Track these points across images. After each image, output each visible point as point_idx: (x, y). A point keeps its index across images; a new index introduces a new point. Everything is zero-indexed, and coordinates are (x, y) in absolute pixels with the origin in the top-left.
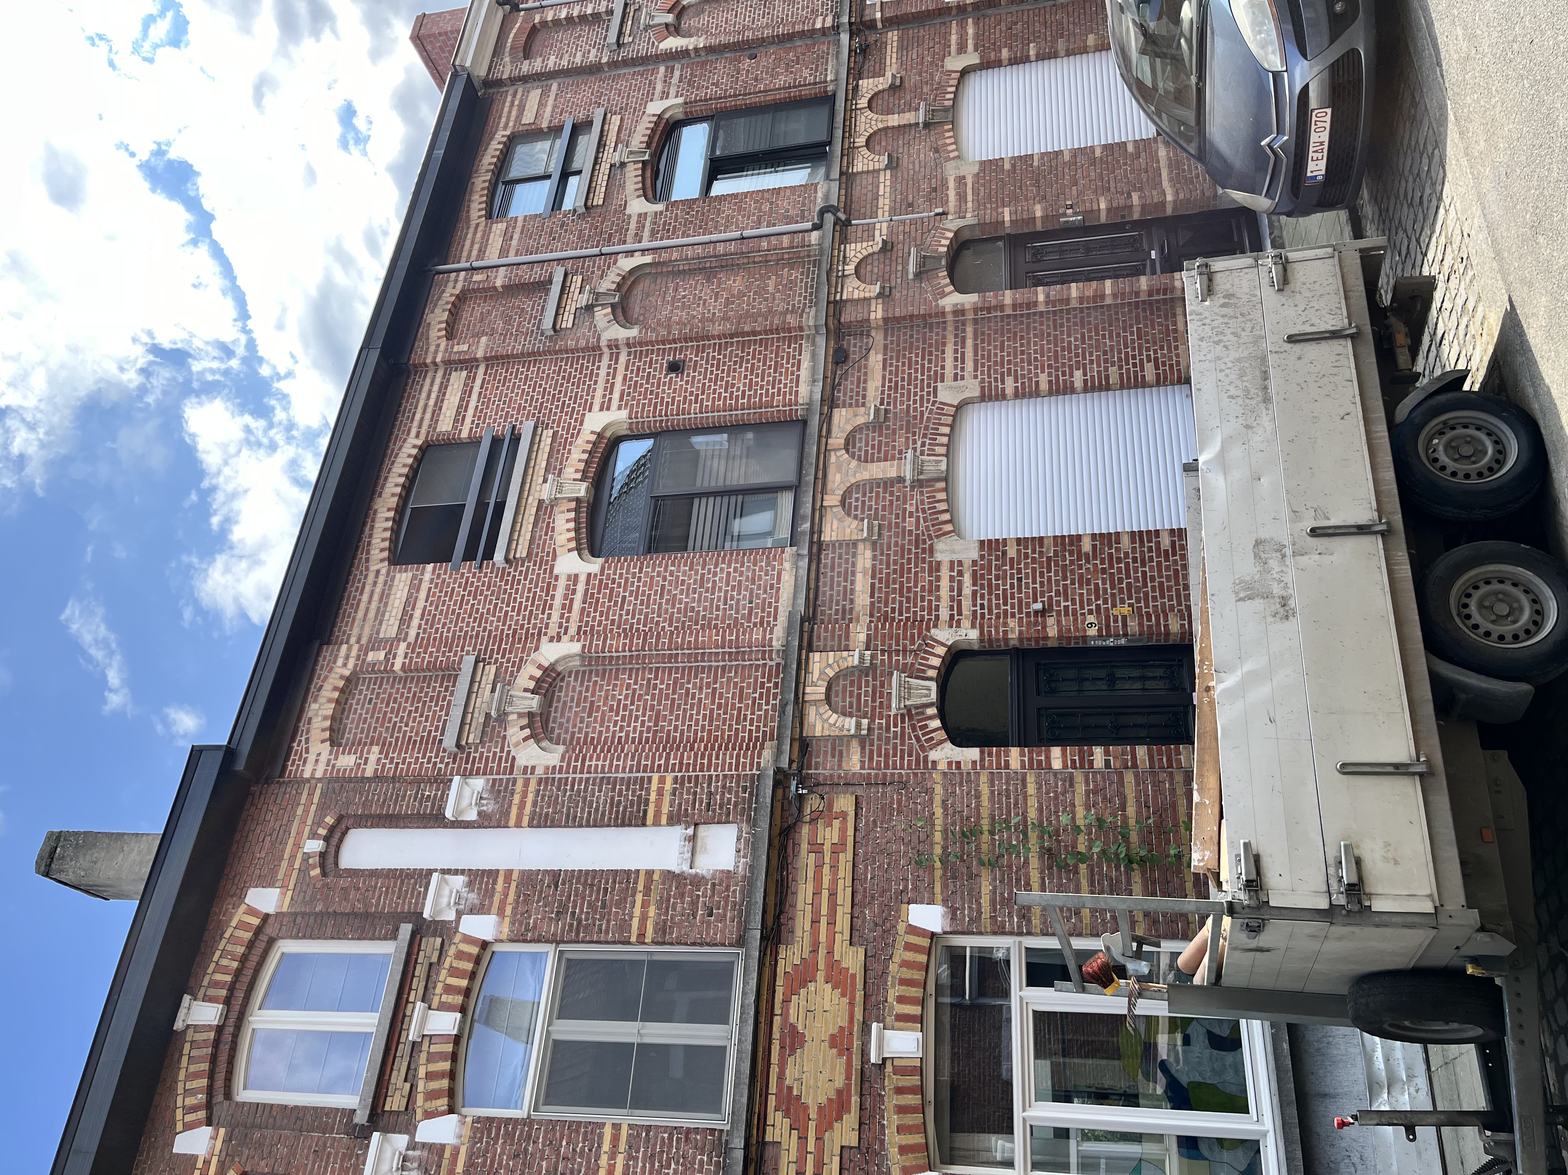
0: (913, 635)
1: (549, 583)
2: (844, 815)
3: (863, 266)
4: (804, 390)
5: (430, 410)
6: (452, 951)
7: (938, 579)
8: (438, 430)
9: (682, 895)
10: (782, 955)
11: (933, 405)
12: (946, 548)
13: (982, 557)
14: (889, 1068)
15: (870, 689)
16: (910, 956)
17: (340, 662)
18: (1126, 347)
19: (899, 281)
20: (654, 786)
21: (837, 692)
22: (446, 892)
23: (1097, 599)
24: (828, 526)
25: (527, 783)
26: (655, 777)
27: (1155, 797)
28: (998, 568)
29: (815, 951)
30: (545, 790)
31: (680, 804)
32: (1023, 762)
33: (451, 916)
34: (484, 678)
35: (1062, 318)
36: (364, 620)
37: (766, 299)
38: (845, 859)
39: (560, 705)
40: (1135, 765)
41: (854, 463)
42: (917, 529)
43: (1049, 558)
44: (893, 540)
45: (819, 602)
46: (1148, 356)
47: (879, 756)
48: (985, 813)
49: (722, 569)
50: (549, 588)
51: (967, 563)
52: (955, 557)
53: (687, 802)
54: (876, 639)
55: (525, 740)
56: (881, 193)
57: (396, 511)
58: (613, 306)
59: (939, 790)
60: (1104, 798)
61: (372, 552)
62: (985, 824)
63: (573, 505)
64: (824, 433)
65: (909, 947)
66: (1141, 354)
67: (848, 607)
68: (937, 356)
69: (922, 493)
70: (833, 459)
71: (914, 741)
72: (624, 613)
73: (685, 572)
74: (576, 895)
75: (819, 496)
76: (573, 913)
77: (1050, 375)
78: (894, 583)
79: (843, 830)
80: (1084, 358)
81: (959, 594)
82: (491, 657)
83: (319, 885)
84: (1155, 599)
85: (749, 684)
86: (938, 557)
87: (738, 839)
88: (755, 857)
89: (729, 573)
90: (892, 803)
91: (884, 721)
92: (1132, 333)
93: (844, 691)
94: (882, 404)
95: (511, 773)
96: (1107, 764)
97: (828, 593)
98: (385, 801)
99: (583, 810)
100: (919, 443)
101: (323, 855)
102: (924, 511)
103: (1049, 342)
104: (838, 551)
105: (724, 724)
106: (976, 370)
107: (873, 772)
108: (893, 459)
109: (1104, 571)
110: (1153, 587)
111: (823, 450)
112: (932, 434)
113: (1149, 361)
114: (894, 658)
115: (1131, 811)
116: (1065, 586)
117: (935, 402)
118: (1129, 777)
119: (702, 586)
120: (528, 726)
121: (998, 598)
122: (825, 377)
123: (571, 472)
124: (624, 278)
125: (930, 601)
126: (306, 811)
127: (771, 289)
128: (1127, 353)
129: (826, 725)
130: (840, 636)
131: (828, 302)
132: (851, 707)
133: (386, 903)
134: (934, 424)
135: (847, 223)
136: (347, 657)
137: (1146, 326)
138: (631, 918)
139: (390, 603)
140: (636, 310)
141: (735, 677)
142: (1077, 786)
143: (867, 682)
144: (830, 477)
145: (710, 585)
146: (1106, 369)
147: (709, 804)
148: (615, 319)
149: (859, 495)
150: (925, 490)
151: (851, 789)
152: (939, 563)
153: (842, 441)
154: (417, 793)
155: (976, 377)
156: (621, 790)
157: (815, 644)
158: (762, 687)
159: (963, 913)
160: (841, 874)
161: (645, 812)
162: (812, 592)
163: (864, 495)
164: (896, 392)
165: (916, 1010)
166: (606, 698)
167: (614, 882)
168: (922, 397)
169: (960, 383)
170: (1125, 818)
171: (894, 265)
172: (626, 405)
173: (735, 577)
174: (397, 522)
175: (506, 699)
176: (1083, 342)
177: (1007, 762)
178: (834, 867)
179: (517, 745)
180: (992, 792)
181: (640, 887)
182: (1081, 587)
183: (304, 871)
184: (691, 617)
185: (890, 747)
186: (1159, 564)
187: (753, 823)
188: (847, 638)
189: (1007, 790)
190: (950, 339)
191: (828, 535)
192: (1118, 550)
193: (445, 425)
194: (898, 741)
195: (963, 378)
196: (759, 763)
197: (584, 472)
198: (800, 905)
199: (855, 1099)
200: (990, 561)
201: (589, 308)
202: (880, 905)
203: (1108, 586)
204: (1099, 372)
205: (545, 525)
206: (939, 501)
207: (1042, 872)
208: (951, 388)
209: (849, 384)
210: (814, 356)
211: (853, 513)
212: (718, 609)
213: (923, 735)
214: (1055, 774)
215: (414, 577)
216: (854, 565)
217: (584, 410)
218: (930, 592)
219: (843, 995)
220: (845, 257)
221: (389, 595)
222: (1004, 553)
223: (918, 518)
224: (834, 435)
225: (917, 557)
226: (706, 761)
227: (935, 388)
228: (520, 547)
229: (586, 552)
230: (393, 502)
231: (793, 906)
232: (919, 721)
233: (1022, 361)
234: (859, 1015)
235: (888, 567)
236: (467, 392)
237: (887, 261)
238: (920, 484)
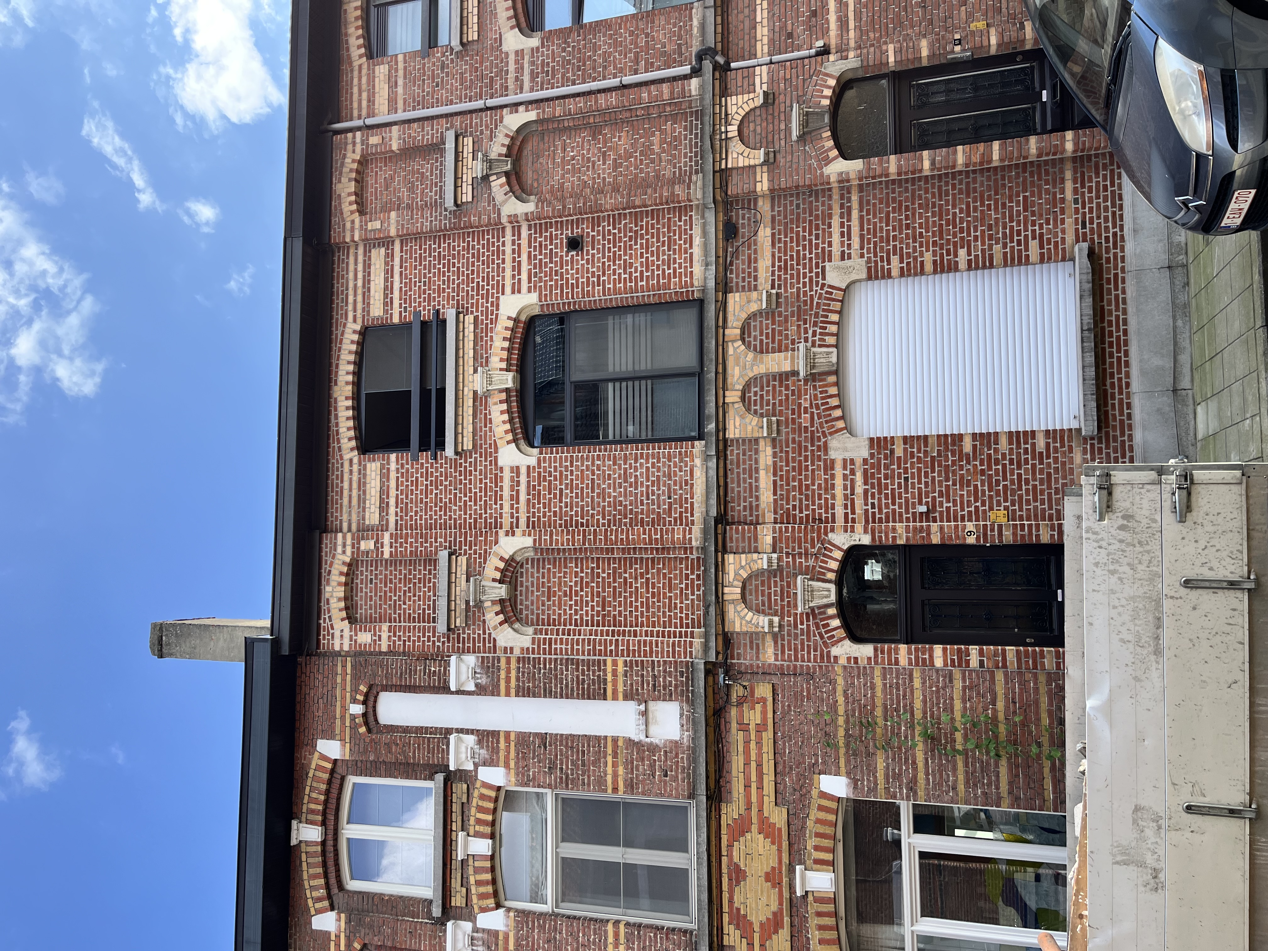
0: (813, 539)
1: (496, 475)
2: (763, 700)
3: (746, 124)
4: (698, 270)
5: (360, 291)
6: (476, 794)
7: (833, 477)
8: (371, 315)
9: (643, 760)
10: (724, 811)
11: (822, 289)
12: (839, 445)
13: (872, 455)
14: (810, 898)
15: (779, 589)
16: (822, 815)
17: (339, 549)
18: (1011, 221)
19: (783, 142)
20: (609, 668)
21: (751, 590)
22: (463, 749)
23: (976, 501)
24: (732, 422)
25: (508, 660)
26: (609, 660)
27: (1021, 694)
28: (887, 467)
29: (749, 808)
30: (524, 667)
31: (632, 685)
32: (910, 659)
33: (470, 767)
34: (459, 569)
35: (947, 184)
36: (350, 507)
37: (653, 161)
38: (768, 736)
39: (524, 589)
40: (1005, 666)
41: (751, 355)
42: (812, 426)
43: (933, 458)
44: (791, 436)
45: (729, 499)
46: (1034, 231)
47: (790, 650)
48: (879, 702)
49: (641, 464)
50: (497, 479)
51: (859, 462)
52: (848, 455)
53: (637, 683)
54: (781, 542)
55: (501, 624)
56: (759, 19)
57: (353, 399)
58: (507, 174)
59: (840, 681)
60: (978, 694)
61: (342, 441)
62: (879, 712)
63: (503, 396)
64: (721, 324)
65: (821, 808)
66: (1026, 230)
67: (754, 504)
68: (824, 230)
69: (815, 386)
70: (731, 351)
71: (818, 638)
72: (563, 505)
73: (609, 466)
74: (561, 755)
75: (721, 392)
76: (561, 769)
77: (934, 253)
78: (794, 481)
79: (764, 713)
80: (969, 234)
81: (852, 494)
82: (460, 549)
83: (368, 740)
84: (1028, 502)
85: (676, 575)
86: (833, 454)
87: (681, 715)
88: (695, 731)
89: (647, 468)
90: (802, 691)
91: (792, 619)
92: (1018, 205)
93: (757, 591)
94: (773, 287)
95: (495, 652)
96: (981, 663)
97: (736, 489)
98: (401, 674)
99: (556, 686)
100: (810, 332)
101: (365, 715)
102: (818, 408)
103: (934, 215)
104: (741, 448)
105: (659, 611)
106: (862, 248)
107: (785, 664)
108: (787, 350)
109: (983, 472)
110: (1027, 490)
111: (721, 342)
112: (822, 322)
113: (1034, 238)
114: (798, 560)
115: (1000, 705)
116: (947, 487)
117: (823, 285)
118: (1000, 676)
119: (626, 481)
120: (502, 612)
121: (886, 498)
122: (717, 257)
123: (497, 361)
124: (512, 138)
125: (826, 499)
126: (344, 680)
127: (656, 148)
128: (1012, 228)
129: (744, 622)
130: (750, 538)
131: (714, 172)
132: (763, 605)
133: (421, 757)
134: (824, 310)
135: (726, 68)
136: (344, 545)
137: (1033, 195)
138: (606, 775)
139: (368, 492)
140: (529, 176)
141: (664, 568)
142: (955, 682)
143: (775, 582)
144: (729, 371)
145: (633, 480)
146: (991, 247)
147: (654, 685)
148: (511, 191)
149: (757, 389)
150: (818, 384)
151: (768, 677)
152: (833, 461)
153: (738, 331)
154: (425, 668)
155: (862, 256)
156: (583, 670)
157: (729, 545)
158: (687, 579)
159: (862, 783)
160: (765, 749)
161: (605, 689)
162: (721, 488)
163: (762, 389)
164: (786, 273)
165: (828, 857)
166: (560, 584)
167: (589, 746)
168: (811, 279)
169: (847, 263)
170: (995, 711)
171: (776, 123)
172: (535, 287)
173: (653, 473)
174: (356, 408)
175: (480, 590)
176: (968, 215)
177: (897, 659)
178: (759, 743)
179: (495, 628)
180: (885, 685)
181: (609, 751)
182: (962, 489)
183: (354, 728)
184: (620, 511)
185: (798, 642)
186: (1034, 465)
187: (691, 703)
188: (756, 540)
189: (897, 683)
190: (836, 210)
191: (731, 434)
192: (996, 451)
193: (377, 310)
194: (805, 637)
195: (849, 257)
196: (691, 652)
197: (508, 360)
198: (734, 773)
199: (786, 919)
200: (879, 460)
201: (485, 178)
202: (798, 774)
203: (986, 488)
204: (983, 251)
205: (483, 416)
206: (831, 396)
207: (926, 754)
208: (838, 268)
209: (740, 264)
210: (705, 234)
211: (753, 408)
212: (642, 504)
213: (826, 632)
214: (937, 671)
215: (382, 467)
216: (757, 462)
217: (498, 293)
218: (826, 490)
219: (773, 843)
220: (727, 115)
221: (365, 483)
222: (892, 452)
223: (812, 413)
224: (730, 324)
225: (813, 455)
226: (648, 649)
227: (824, 268)
228: (465, 439)
229: (522, 442)
230: (348, 390)
231: (729, 772)
232: (822, 620)
233: (907, 237)
234: (785, 859)
235: (787, 465)
236: (389, 273)
237: (770, 117)
238: (813, 377)
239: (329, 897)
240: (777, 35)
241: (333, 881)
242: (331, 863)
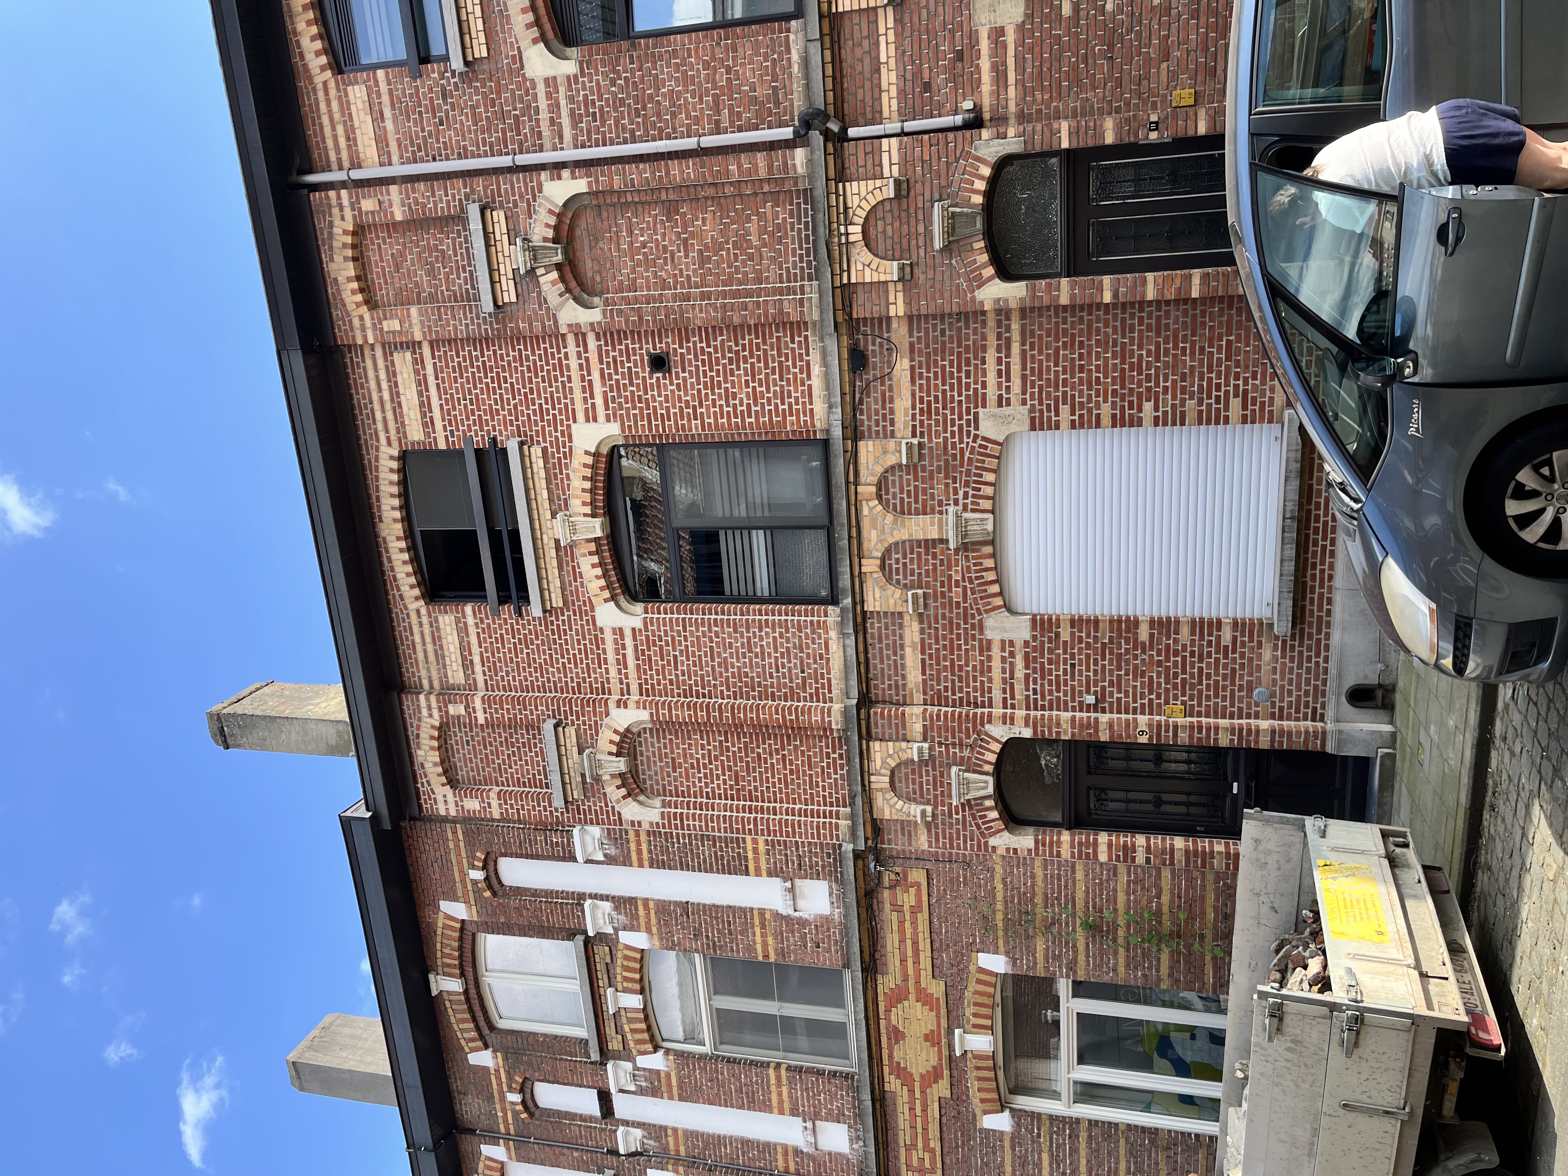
0: (967, 729)
1: (596, 636)
2: (918, 885)
3: (872, 222)
4: (819, 407)
5: (388, 406)
6: (619, 954)
7: (989, 658)
8: (410, 438)
9: (793, 932)
10: (880, 981)
11: (974, 441)
12: (996, 625)
13: (1034, 638)
14: (969, 1055)
15: (931, 779)
16: (981, 988)
17: (425, 712)
18: (1210, 371)
19: (922, 252)
20: (749, 845)
21: (900, 778)
22: (600, 915)
23: (1150, 693)
24: (870, 593)
25: (637, 834)
26: (748, 838)
27: (1187, 891)
28: (1051, 651)
29: (905, 979)
30: (655, 840)
31: (775, 863)
32: (1073, 853)
33: (610, 931)
34: (568, 741)
35: (1132, 316)
36: (427, 663)
37: (751, 258)
38: (923, 917)
39: (645, 759)
40: (1172, 863)
41: (890, 518)
42: (965, 601)
43: (1104, 645)
44: (940, 611)
45: (871, 676)
46: (1236, 387)
47: (945, 838)
48: (1039, 890)
49: (767, 633)
50: (598, 641)
51: (1019, 644)
52: (1007, 636)
53: (781, 862)
54: (932, 730)
55: (624, 797)
57: (406, 538)
58: (558, 267)
59: (999, 870)
60: (1143, 888)
61: (402, 588)
62: (1039, 900)
63: (592, 547)
64: (852, 479)
65: (979, 981)
66: (1227, 385)
67: (900, 683)
68: (976, 366)
69: (967, 557)
70: (865, 511)
71: (974, 828)
72: (679, 672)
73: (729, 633)
74: (706, 923)
75: (856, 560)
76: (707, 936)
77: (1114, 405)
78: (945, 660)
79: (918, 895)
80: (1157, 385)
81: (1012, 678)
82: (566, 719)
83: (495, 904)
84: (1208, 698)
85: (815, 753)
86: (989, 634)
87: (831, 894)
88: (846, 907)
89: (775, 638)
90: (958, 877)
91: (946, 808)
92: (1219, 351)
93: (907, 779)
94: (914, 435)
95: (621, 825)
96: (1148, 860)
97: (879, 666)
98: (520, 843)
99: (693, 860)
100: (961, 493)
101: (487, 879)
102: (971, 581)
103: (1114, 357)
104: (883, 621)
105: (799, 788)
106: (1024, 392)
107: (940, 851)
108: (933, 512)
109: (1159, 663)
110: (1208, 686)
111: (853, 502)
112: (975, 482)
113: (1236, 395)
114: (951, 750)
115: (1165, 899)
116: (1119, 676)
117: (976, 437)
118: (1166, 873)
119: (750, 651)
120: (623, 785)
121: (1050, 684)
122: (843, 394)
123: (578, 504)
124: (559, 216)
125: (982, 682)
126: (457, 846)
127: (754, 239)
128: (1210, 379)
129: (894, 811)
130: (897, 724)
131: (833, 288)
132: (915, 793)
133: (556, 920)
134: (977, 468)
135: (843, 137)
136: (429, 708)
137: (1238, 340)
138: (755, 943)
139: (445, 648)
140: (588, 267)
141: (801, 746)
142: (1119, 876)
143: (927, 771)
144: (865, 534)
145: (758, 650)
146: (1183, 402)
147: (800, 865)
148: (568, 290)
149: (899, 556)
150: (971, 555)
151: (921, 862)
152: (989, 642)
153: (873, 489)
154: (546, 838)
155: (1024, 402)
156: (721, 847)
157: (874, 730)
158: (828, 757)
159: (1022, 962)
160: (920, 929)
161: (747, 866)
162: (862, 667)
163: (905, 557)
164: (929, 419)
165: (988, 1022)
166: (685, 756)
167: (734, 917)
168: (961, 427)
169: (1005, 410)
170: (1159, 905)
171: (913, 222)
172: (615, 415)
173: (782, 643)
174: (411, 548)
175: (596, 764)
176: (1158, 360)
177: (1059, 853)
178: (914, 923)
179: (618, 801)
180: (1046, 875)
181: (757, 922)
182: (1135, 679)
183: (477, 892)
184: (746, 683)
185: (954, 831)
186: (1217, 660)
187: (841, 882)
188: (904, 727)
189: (1059, 874)
190: (992, 341)
191: (869, 607)
192: (1176, 641)
193: (416, 434)
194: (960, 827)
195: (1008, 404)
196: (837, 835)
197: (593, 503)
198: (889, 948)
199: (946, 1073)
200: (1043, 643)
201: (531, 272)
202: (954, 952)
203: (1162, 680)
204: (1174, 406)
205: (570, 568)
206: (987, 569)
207: (1087, 938)
208: (994, 416)
209: (872, 403)
210: (825, 364)
211: (895, 577)
212: (771, 677)
213: (984, 823)
214: (1101, 864)
215: (457, 621)
216: (901, 637)
217: (567, 420)
218: (982, 673)
219: (931, 1010)
220: (846, 208)
221: (440, 638)
222: (1058, 635)
223: (965, 587)
224: (863, 479)
225: (966, 634)
226: (790, 829)
227: (976, 415)
228: (553, 595)
229: (622, 599)
230: (398, 529)
231: (884, 947)
232: (979, 811)
233: (1081, 383)
234: (944, 1023)
235: (937, 643)
236: (422, 384)
237: (903, 214)
238: (965, 547)
239: (482, 1037)
240: (909, 84)
241: (482, 1023)
242: (477, 1008)
